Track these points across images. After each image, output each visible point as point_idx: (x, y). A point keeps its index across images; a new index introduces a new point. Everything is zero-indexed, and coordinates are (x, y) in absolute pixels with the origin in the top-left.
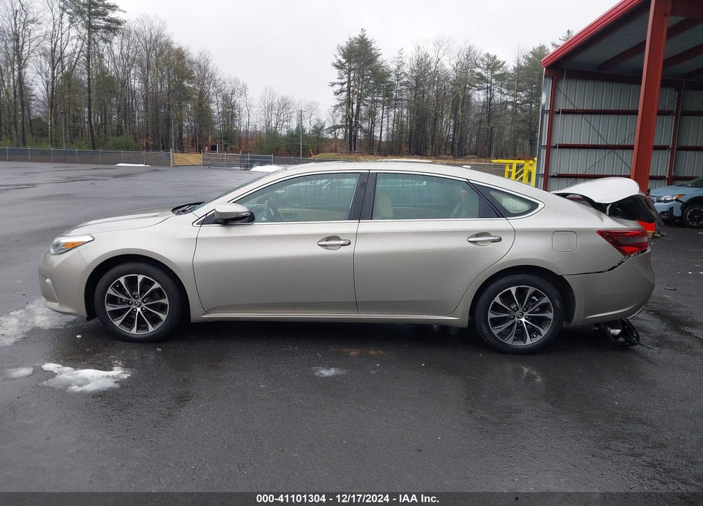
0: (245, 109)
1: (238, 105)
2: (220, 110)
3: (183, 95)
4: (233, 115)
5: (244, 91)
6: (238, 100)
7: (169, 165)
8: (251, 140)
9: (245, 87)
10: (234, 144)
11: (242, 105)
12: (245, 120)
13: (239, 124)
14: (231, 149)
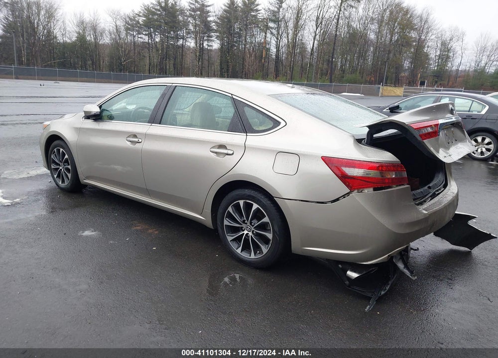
0: (460, 52)
1: (454, 49)
2: (438, 53)
3: (405, 42)
4: (448, 57)
5: (461, 37)
6: (455, 45)
7: (378, 96)
8: (459, 77)
9: (463, 34)
10: (444, 81)
11: (458, 49)
12: (457, 62)
13: (452, 64)
14: (440, 84)
